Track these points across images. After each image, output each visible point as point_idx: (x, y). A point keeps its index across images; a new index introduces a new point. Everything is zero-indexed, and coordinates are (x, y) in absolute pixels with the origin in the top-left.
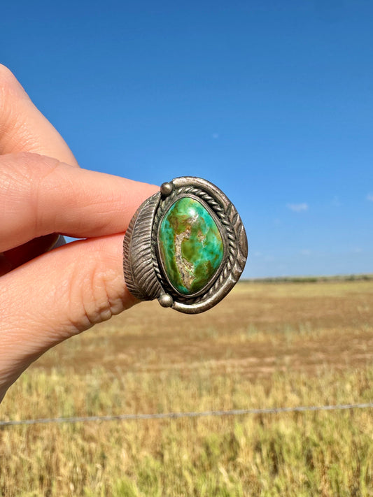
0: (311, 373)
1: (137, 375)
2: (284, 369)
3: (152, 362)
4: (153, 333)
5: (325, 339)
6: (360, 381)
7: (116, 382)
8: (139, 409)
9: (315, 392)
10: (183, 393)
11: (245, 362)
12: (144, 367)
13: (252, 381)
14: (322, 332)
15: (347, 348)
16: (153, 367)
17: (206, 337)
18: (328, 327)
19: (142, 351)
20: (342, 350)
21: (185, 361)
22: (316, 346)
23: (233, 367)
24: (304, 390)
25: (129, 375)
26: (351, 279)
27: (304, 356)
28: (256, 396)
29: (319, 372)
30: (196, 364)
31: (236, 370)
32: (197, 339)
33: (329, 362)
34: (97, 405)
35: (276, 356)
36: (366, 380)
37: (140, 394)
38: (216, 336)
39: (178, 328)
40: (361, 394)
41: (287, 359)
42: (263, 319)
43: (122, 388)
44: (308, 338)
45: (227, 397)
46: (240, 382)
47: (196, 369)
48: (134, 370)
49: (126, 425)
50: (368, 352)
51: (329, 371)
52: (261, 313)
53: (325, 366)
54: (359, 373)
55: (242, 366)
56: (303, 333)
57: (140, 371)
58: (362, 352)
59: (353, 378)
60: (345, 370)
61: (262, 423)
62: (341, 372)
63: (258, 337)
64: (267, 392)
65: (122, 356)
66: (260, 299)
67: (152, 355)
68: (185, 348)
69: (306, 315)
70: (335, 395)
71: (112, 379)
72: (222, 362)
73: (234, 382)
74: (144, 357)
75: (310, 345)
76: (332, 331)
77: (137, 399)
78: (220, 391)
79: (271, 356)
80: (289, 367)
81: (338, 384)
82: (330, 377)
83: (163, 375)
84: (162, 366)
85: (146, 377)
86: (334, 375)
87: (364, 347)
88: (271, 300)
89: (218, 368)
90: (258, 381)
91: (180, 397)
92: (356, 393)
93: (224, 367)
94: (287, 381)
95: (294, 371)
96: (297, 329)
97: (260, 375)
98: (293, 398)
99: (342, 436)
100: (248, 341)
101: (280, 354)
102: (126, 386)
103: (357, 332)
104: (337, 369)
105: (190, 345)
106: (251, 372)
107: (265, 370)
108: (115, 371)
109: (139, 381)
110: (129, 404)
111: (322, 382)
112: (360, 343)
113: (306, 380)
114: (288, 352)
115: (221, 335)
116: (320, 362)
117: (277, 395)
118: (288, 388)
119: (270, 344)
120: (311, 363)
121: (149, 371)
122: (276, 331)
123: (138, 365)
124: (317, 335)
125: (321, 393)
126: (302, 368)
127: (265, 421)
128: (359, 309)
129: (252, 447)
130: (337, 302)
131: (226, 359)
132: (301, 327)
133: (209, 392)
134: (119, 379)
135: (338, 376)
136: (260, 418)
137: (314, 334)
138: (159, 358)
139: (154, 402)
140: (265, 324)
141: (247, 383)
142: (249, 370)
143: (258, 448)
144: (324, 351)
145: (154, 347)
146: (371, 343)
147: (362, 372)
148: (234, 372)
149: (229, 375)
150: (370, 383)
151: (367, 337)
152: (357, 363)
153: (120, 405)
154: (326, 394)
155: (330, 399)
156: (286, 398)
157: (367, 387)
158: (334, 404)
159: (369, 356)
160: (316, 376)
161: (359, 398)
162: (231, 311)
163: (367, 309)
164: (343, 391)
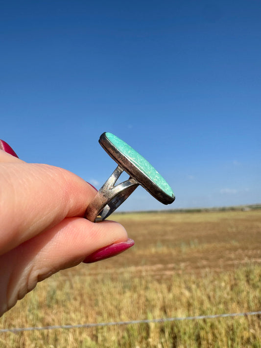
0: (198, 275)
1: (82, 278)
2: (180, 272)
5: (207, 251)
6: (231, 280)
7: (67, 285)
8: (82, 302)
9: (202, 289)
10: (113, 290)
11: (154, 267)
12: (87, 272)
13: (159, 281)
14: (206, 246)
15: (222, 257)
16: (92, 272)
18: (209, 242)
20: (219, 258)
21: (115, 267)
22: (201, 255)
23: (147, 271)
24: (194, 286)
25: (77, 278)
26: (223, 210)
27: (193, 261)
28: (162, 292)
29: (203, 275)
30: (122, 270)
31: (149, 274)
33: (210, 267)
34: (54, 301)
35: (175, 263)
36: (235, 279)
37: (84, 292)
38: (135, 249)
40: (232, 289)
41: (182, 265)
42: (167, 237)
43: (72, 287)
44: (196, 250)
45: (142, 292)
46: (151, 282)
47: (122, 273)
48: (80, 274)
49: (73, 315)
50: (236, 259)
51: (210, 273)
52: (165, 233)
53: (207, 270)
55: (152, 270)
56: (193, 246)
57: (84, 275)
58: (232, 260)
59: (226, 278)
60: (221, 272)
61: (165, 312)
62: (217, 273)
63: (163, 250)
64: (169, 289)
66: (165, 224)
69: (195, 234)
70: (214, 290)
71: (65, 281)
72: (139, 268)
73: (147, 282)
75: (196, 255)
76: (211, 246)
77: (81, 295)
78: (137, 289)
79: (172, 263)
80: (184, 271)
81: (216, 283)
82: (210, 277)
83: (99, 277)
84: (99, 271)
85: (88, 279)
86: (214, 276)
87: (232, 256)
88: (172, 224)
89: (137, 272)
90: (163, 281)
91: (111, 294)
92: (228, 288)
93: (141, 271)
94: (182, 281)
95: (187, 273)
96: (188, 243)
97: (165, 277)
98: (187, 293)
99: (219, 322)
100: (157, 253)
101: (178, 261)
102: (74, 285)
103: (228, 246)
106: (158, 275)
107: (168, 273)
108: (67, 275)
109: (83, 282)
110: (75, 299)
111: (206, 282)
112: (230, 253)
113: (195, 280)
114: (183, 260)
115: (139, 248)
116: (204, 267)
117: (176, 290)
118: (183, 285)
119: (171, 254)
120: (198, 268)
121: (90, 275)
122: (175, 245)
123: (82, 270)
124: (202, 248)
125: (205, 289)
126: (193, 271)
127: (168, 310)
128: (229, 230)
129: (159, 330)
130: (214, 225)
131: (142, 266)
132: (192, 243)
133: (130, 290)
134: (70, 280)
135: (216, 277)
136: (164, 309)
137: (200, 247)
139: (93, 297)
140: (168, 241)
141: (155, 283)
142: (157, 273)
143: (162, 331)
144: (207, 259)
146: (237, 252)
147: (232, 274)
148: (147, 275)
149: (143, 277)
150: (238, 281)
151: (235, 249)
152: (228, 267)
153: (69, 300)
154: (208, 290)
155: (211, 294)
156: (182, 293)
157: (236, 285)
158: (214, 297)
159: (236, 262)
160: (201, 277)
161: (230, 293)
162: (145, 232)
163: (234, 230)
164: (220, 287)
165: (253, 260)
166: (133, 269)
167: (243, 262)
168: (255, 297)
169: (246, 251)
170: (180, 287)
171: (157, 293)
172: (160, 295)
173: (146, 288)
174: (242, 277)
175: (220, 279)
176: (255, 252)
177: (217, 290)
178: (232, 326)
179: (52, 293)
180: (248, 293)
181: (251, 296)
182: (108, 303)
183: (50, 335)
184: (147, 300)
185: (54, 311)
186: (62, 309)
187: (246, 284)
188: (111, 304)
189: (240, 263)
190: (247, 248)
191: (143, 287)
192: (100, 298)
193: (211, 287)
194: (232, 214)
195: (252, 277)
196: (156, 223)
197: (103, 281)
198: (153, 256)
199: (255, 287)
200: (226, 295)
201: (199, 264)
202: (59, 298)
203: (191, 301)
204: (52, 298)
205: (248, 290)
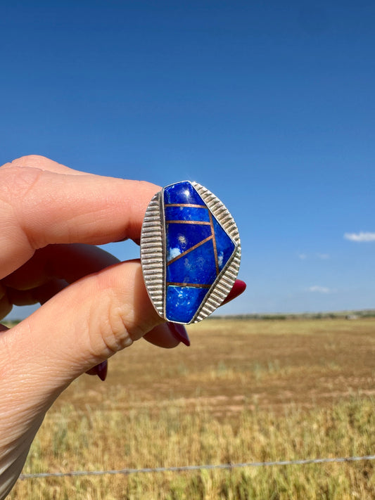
0: (279, 412)
1: (106, 413)
2: (253, 408)
3: (122, 400)
4: (124, 370)
5: (293, 377)
6: (327, 421)
7: (84, 423)
8: (106, 449)
9: (284, 432)
10: (150, 432)
11: (214, 400)
12: (113, 405)
13: (220, 420)
14: (290, 370)
15: (314, 387)
16: (122, 405)
17: (177, 374)
18: (296, 364)
19: (112, 388)
20: (310, 388)
21: (155, 398)
22: (284, 384)
23: (202, 405)
24: (272, 429)
25: (98, 413)
26: (318, 317)
27: (271, 392)
28: (224, 436)
29: (286, 411)
30: (165, 402)
31: (205, 409)
32: (168, 376)
33: (296, 401)
34: (63, 447)
35: (245, 394)
36: (333, 419)
37: (108, 434)
38: (186, 373)
39: (149, 365)
40: (327, 434)
41: (256, 397)
42: (233, 356)
43: (90, 427)
44: (275, 376)
45: (195, 436)
46: (209, 422)
47: (165, 408)
48: (102, 408)
49: (92, 467)
50: (334, 390)
51: (297, 409)
52: (231, 350)
53: (293, 405)
54: (326, 413)
55: (211, 405)
56: (271, 370)
57: (110, 409)
58: (329, 391)
59: (320, 417)
60: (313, 409)
62: (307, 410)
63: (227, 374)
64: (236, 433)
65: (92, 393)
66: (230, 336)
67: (122, 393)
68: (155, 385)
69: (276, 353)
70: (302, 436)
71: (80, 417)
72: (192, 400)
73: (203, 421)
74: (115, 395)
75: (278, 383)
76: (299, 370)
77: (105, 439)
78: (188, 431)
79: (240, 394)
80: (257, 406)
81: (305, 423)
82: (297, 416)
83: (132, 413)
84: (132, 404)
85: (115, 415)
86: (301, 414)
87: (330, 386)
88: (241, 337)
89: (187, 407)
90: (226, 420)
91: (149, 437)
92: (323, 432)
93: (194, 405)
94: (255, 421)
95: (262, 409)
96: (266, 366)
97: (229, 414)
98: (262, 438)
99: (308, 480)
100: (218, 378)
101: (249, 392)
102: (94, 424)
103: (324, 370)
104: (304, 408)
105: (160, 382)
106: (220, 411)
107: (234, 408)
108: (83, 409)
109: (107, 420)
110: (96, 444)
111: (290, 422)
112: (326, 381)
113: (274, 420)
114: (257, 391)
115: (192, 371)
116: (288, 401)
117: (245, 435)
118: (256, 427)
119: (239, 381)
120: (279, 402)
121: (118, 409)
122: (246, 368)
123: (107, 403)
124: (286, 373)
125: (289, 433)
126: (270, 406)
128: (326, 347)
129: (219, 491)
130: (304, 340)
131: (195, 397)
132: (270, 365)
133: (177, 432)
134: (88, 418)
135: (305, 416)
136: (227, 460)
137: (282, 372)
138: (129, 395)
139: (122, 442)
140: (235, 361)
141: (215, 422)
142: (218, 408)
143: (224, 492)
144: (292, 389)
145: (124, 384)
146: (337, 381)
147: (329, 412)
148: (203, 411)
149: (198, 415)
150: (336, 422)
151: (334, 375)
152: (324, 402)
153: (87, 446)
154: (293, 434)
155: (297, 440)
156: (253, 438)
157: (334, 427)
158: (301, 444)
159: (335, 395)
160: (284, 416)
161: (325, 438)
162: (201, 347)
163: (333, 347)
164: (310, 431)
165: (361, 392)
166: (182, 401)
167: (345, 394)
168: (361, 445)
169: (350, 379)
170: (251, 429)
171: (217, 437)
172: (222, 441)
173: (202, 430)
174: (344, 417)
175: (311, 420)
176: (363, 380)
177: (307, 434)
178: (327, 486)
179: (60, 434)
180: (351, 440)
181: (356, 444)
182: (145, 451)
183: (58, 496)
184: (202, 447)
185: (64, 462)
186: (75, 458)
187: (348, 426)
188: (150, 452)
189: (341, 397)
190: (352, 375)
191: (197, 428)
192: (133, 443)
193: (297, 430)
194: (332, 324)
195: (357, 416)
196: (218, 334)
197: (137, 418)
198: (211, 383)
199: (361, 430)
200: (319, 443)
201: (281, 397)
202: (71, 442)
203: (268, 450)
204: (61, 443)
205: (352, 436)
